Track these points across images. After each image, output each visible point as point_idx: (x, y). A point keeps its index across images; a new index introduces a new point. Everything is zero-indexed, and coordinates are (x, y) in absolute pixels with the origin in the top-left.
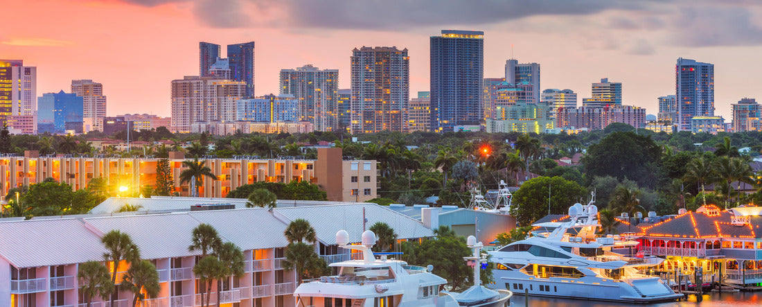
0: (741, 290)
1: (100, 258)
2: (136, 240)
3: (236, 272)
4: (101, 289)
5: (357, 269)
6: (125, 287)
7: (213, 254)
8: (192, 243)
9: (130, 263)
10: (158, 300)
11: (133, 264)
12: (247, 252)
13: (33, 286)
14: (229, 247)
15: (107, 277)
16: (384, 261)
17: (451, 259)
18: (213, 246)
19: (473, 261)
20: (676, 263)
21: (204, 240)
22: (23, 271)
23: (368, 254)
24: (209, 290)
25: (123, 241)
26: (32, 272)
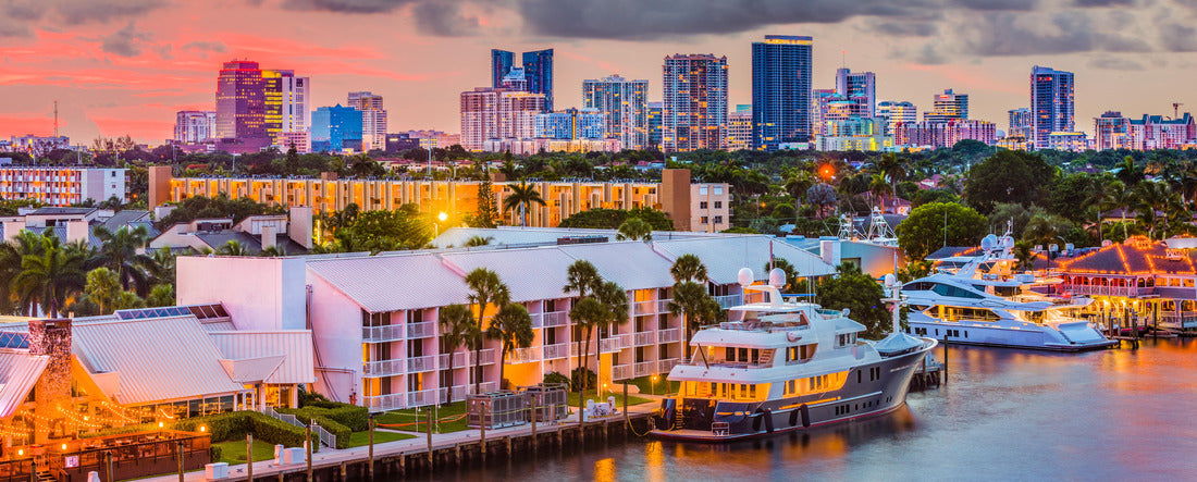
0: (1180, 335)
1: (465, 301)
2: (504, 279)
3: (619, 316)
4: (465, 336)
5: (760, 313)
6: (493, 334)
7: (592, 296)
8: (568, 283)
9: (499, 307)
10: (527, 350)
11: (502, 308)
12: (629, 292)
13: (387, 333)
14: (610, 287)
15: (473, 322)
16: (793, 305)
17: (862, 302)
18: (593, 287)
19: (893, 304)
20: (1102, 304)
21: (581, 280)
22: (376, 316)
23: (776, 296)
24: (589, 337)
25: (490, 281)
26: (385, 318)
